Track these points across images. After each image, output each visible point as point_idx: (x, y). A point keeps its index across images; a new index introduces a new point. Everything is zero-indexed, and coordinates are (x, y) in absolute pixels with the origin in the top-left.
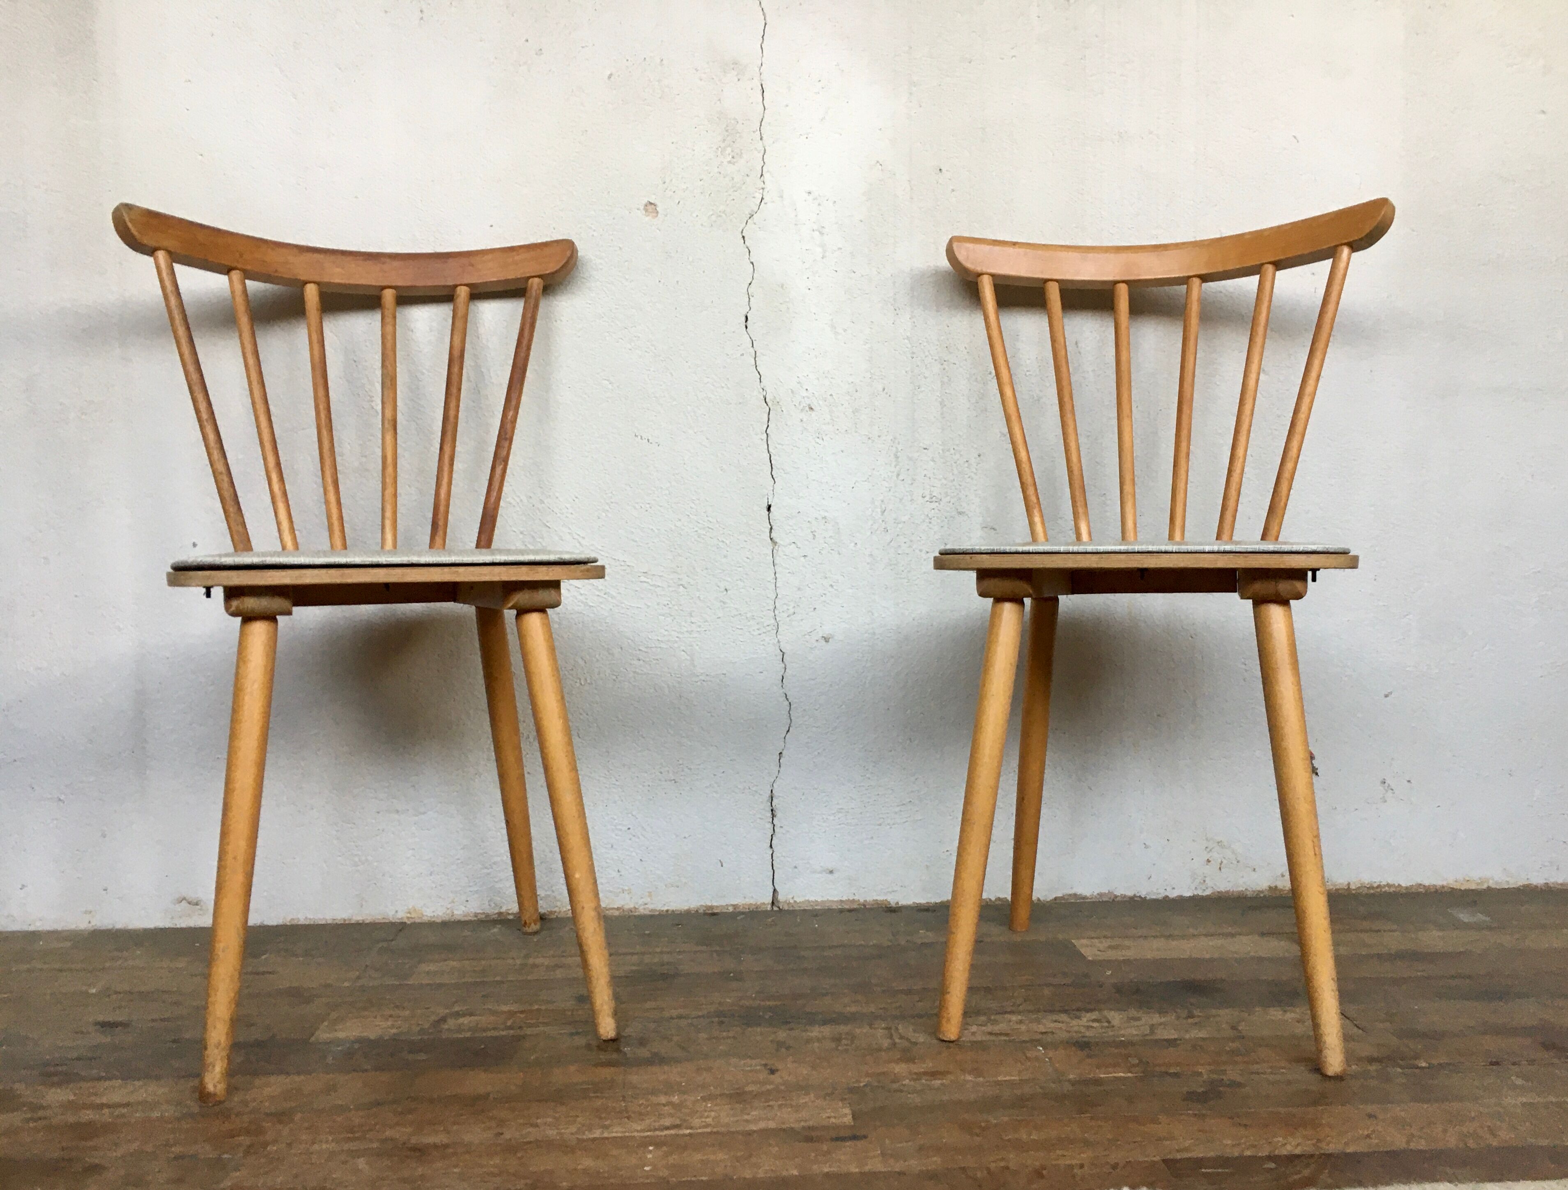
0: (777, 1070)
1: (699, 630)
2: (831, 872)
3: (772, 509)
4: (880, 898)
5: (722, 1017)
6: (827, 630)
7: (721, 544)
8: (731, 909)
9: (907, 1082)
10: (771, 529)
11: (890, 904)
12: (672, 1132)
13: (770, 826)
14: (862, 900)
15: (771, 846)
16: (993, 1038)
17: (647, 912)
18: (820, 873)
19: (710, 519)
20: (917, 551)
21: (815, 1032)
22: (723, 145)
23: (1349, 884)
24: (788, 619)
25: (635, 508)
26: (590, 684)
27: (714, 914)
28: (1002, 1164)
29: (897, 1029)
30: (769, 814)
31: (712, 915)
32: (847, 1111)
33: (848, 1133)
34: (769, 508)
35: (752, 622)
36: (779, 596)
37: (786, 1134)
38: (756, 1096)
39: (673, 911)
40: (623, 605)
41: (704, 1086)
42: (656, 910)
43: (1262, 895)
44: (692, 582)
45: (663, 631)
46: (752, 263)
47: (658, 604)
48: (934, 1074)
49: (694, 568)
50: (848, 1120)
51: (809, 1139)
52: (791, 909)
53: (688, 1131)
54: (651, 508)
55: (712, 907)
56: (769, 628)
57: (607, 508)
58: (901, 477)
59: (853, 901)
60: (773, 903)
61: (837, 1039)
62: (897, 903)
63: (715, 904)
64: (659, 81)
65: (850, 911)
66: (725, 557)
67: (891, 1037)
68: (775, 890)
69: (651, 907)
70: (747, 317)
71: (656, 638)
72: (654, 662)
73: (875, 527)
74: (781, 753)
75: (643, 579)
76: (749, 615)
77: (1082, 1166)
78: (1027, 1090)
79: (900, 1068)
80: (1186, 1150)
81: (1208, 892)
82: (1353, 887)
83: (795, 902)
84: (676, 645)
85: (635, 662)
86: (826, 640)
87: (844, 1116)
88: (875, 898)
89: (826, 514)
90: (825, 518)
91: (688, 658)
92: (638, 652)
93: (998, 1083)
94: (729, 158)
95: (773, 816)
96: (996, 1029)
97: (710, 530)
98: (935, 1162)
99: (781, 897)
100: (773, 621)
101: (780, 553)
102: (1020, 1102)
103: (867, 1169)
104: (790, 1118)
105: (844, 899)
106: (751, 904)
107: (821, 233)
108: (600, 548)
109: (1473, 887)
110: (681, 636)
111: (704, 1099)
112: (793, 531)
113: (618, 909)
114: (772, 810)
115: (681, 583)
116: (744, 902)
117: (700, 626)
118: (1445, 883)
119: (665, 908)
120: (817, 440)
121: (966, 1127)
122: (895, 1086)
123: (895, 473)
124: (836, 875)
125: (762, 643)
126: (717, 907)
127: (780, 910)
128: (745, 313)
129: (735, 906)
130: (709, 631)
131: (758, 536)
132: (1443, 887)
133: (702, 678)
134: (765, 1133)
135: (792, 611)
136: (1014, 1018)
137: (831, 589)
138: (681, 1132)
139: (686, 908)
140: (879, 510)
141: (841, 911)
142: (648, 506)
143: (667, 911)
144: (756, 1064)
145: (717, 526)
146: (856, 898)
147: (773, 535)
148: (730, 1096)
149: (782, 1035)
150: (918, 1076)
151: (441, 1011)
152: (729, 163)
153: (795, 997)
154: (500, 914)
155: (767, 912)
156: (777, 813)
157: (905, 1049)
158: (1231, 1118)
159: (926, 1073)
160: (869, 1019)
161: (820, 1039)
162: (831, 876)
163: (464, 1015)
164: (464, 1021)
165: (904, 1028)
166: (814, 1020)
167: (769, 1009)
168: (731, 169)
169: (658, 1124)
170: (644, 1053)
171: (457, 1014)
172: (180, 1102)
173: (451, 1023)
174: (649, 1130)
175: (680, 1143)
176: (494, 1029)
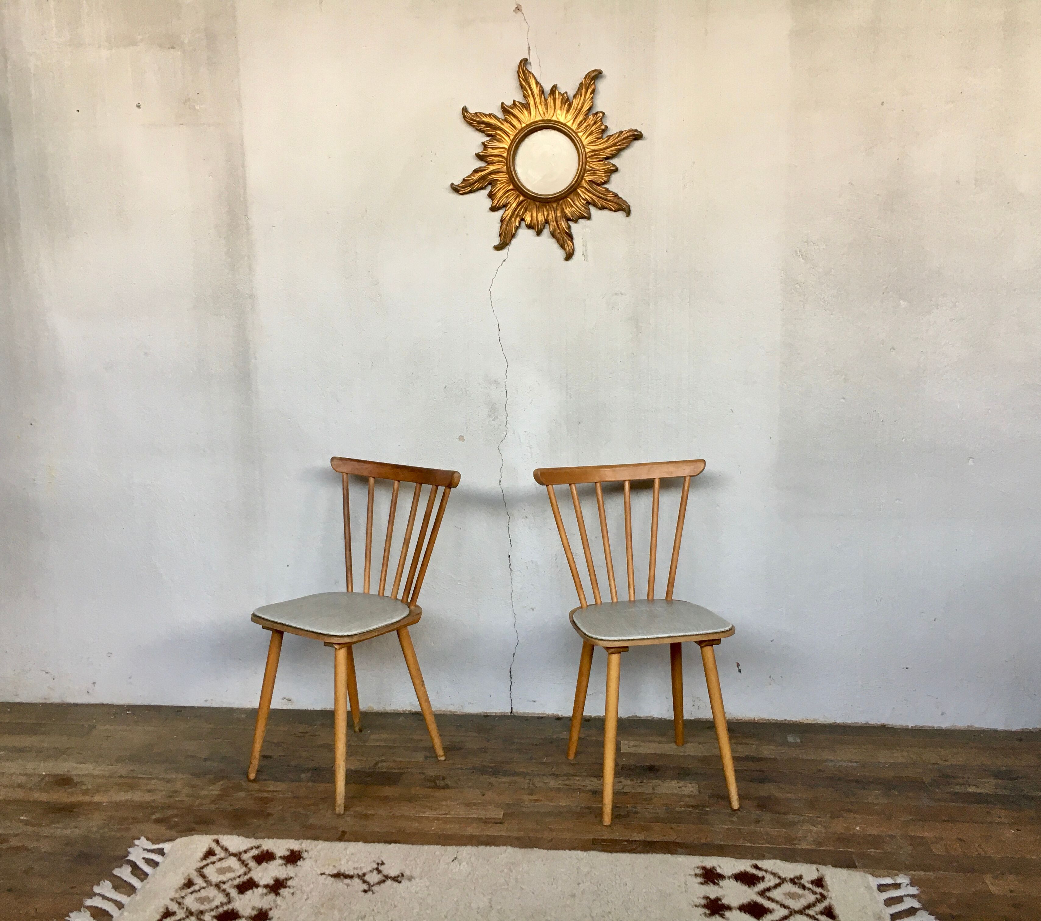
0: (485, 795)
2: (535, 702)
4: (555, 713)
5: (474, 770)
6: (533, 606)
7: (490, 570)
8: (494, 714)
9: (526, 803)
10: (510, 565)
11: (559, 715)
12: (444, 816)
13: (510, 682)
14: (547, 713)
15: (510, 690)
16: (565, 786)
17: (460, 714)
18: (530, 702)
19: (486, 560)
21: (504, 779)
22: (490, 413)
23: (754, 718)
24: (517, 601)
29: (533, 780)
30: (510, 677)
31: (486, 716)
32: (502, 813)
33: (499, 821)
34: (509, 556)
35: (503, 602)
36: (513, 592)
37: (479, 820)
38: (475, 804)
39: (471, 714)
40: (451, 592)
41: (459, 799)
42: (464, 713)
44: (479, 585)
45: (467, 603)
46: (502, 460)
47: (465, 592)
48: (536, 801)
49: (479, 580)
51: (486, 822)
52: (518, 715)
55: (486, 713)
56: (509, 604)
57: (444, 555)
59: (544, 714)
60: (511, 712)
61: (510, 783)
62: (562, 715)
63: (488, 711)
64: (465, 388)
65: (542, 718)
67: (529, 784)
68: (512, 708)
69: (462, 711)
70: (500, 482)
71: (464, 606)
73: (553, 564)
74: (514, 653)
76: (501, 599)
79: (526, 797)
81: (692, 718)
82: (756, 719)
83: (519, 713)
84: (472, 609)
86: (533, 609)
87: (500, 814)
88: (553, 713)
89: (532, 559)
90: (532, 561)
92: (457, 611)
94: (493, 419)
95: (511, 678)
96: (567, 782)
97: (486, 564)
99: (514, 710)
100: (511, 602)
101: (514, 575)
102: (560, 814)
103: (498, 834)
104: (482, 814)
105: (540, 713)
106: (502, 713)
107: (530, 448)
110: (474, 605)
111: (457, 804)
112: (519, 566)
113: (449, 711)
115: (474, 585)
116: (499, 712)
117: (481, 602)
118: (797, 720)
119: (468, 712)
120: (529, 529)
121: (537, 822)
122: (521, 804)
124: (537, 702)
125: (507, 610)
126: (489, 713)
127: (514, 716)
128: (499, 480)
129: (496, 713)
130: (485, 604)
131: (505, 568)
133: (482, 622)
134: (474, 819)
135: (518, 598)
136: (578, 778)
137: (534, 589)
138: (447, 816)
139: (476, 712)
141: (538, 717)
142: (461, 554)
143: (469, 714)
144: (478, 792)
145: (489, 562)
146: (545, 712)
147: (511, 567)
148: (466, 804)
149: (492, 780)
150: (531, 800)
151: (377, 759)
152: (493, 420)
153: (503, 763)
154: (403, 711)
155: (508, 716)
156: (513, 677)
157: (532, 789)
158: (625, 825)
159: (534, 800)
160: (524, 775)
161: (504, 783)
162: (535, 703)
163: (385, 762)
164: (384, 764)
165: (536, 780)
166: (505, 774)
167: (491, 767)
168: (493, 423)
169: (441, 813)
170: (442, 783)
171: (383, 761)
172: (292, 792)
173: (380, 765)
174: (437, 815)
175: (446, 821)
176: (395, 769)
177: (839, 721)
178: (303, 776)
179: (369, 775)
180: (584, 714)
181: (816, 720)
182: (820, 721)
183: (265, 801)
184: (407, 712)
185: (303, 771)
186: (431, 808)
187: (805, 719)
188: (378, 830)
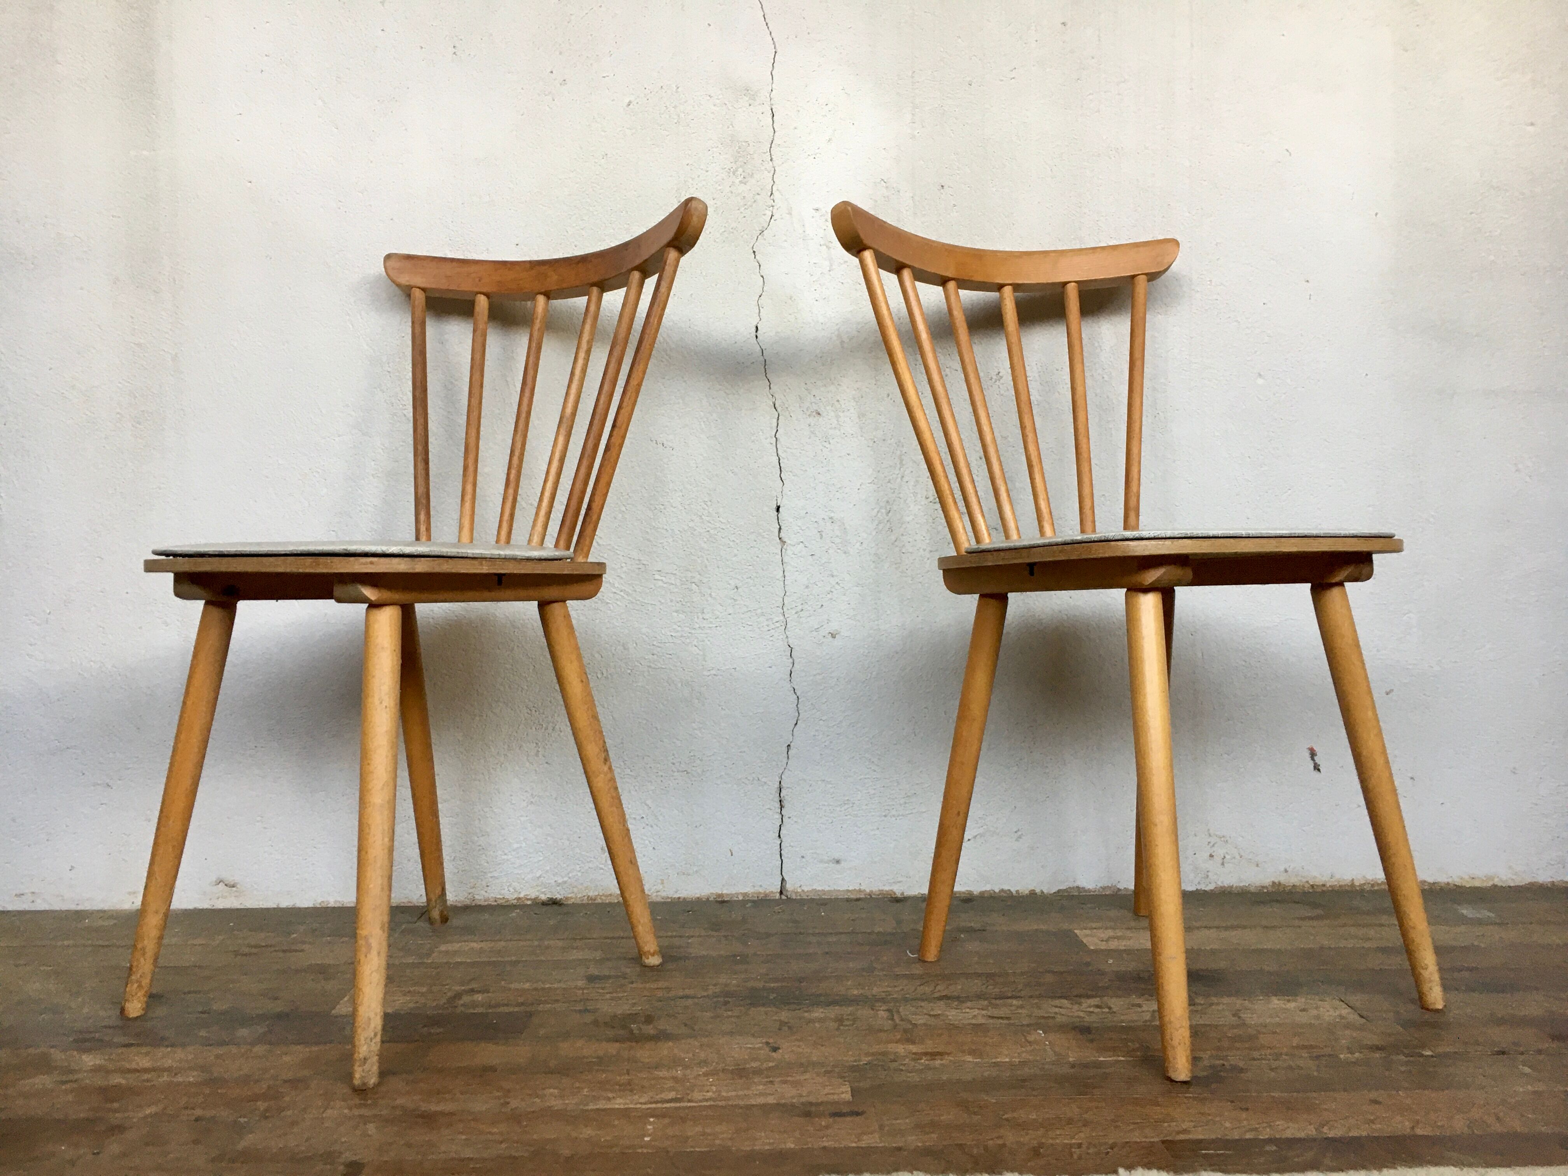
0: (779, 1048)
1: (711, 626)
2: (838, 862)
3: (780, 509)
4: (887, 888)
6: (834, 626)
7: (731, 543)
8: (741, 898)
9: (907, 1061)
10: (780, 529)
11: (895, 894)
12: (672, 1105)
13: (779, 816)
14: (868, 891)
15: (779, 836)
16: (993, 1021)
17: (659, 899)
18: (828, 862)
19: (721, 519)
20: (921, 550)
21: (818, 1013)
22: (735, 166)
23: (1353, 880)
24: (796, 616)
25: (650, 509)
26: (607, 678)
27: (723, 902)
28: (1000, 1142)
29: (898, 1012)
30: (778, 805)
31: (722, 902)
32: (847, 1088)
33: (846, 1110)
34: (778, 509)
35: (762, 619)
36: (787, 594)
37: (784, 1109)
38: (758, 1072)
39: (684, 898)
40: (638, 602)
41: (705, 1062)
42: (668, 898)
43: (1265, 891)
44: (705, 580)
45: (675, 627)
46: (762, 277)
47: (671, 601)
48: (933, 1055)
49: (706, 567)
50: (848, 1097)
51: (808, 1114)
52: (799, 897)
53: (689, 1104)
54: (665, 509)
55: (722, 896)
56: (778, 625)
57: (623, 509)
58: (905, 479)
59: (860, 891)
60: (781, 893)
61: (840, 1020)
62: (903, 894)
63: (725, 892)
64: (675, 107)
65: (858, 900)
66: (736, 555)
67: (892, 1019)
68: (783, 879)
69: (664, 894)
70: (757, 327)
71: (669, 634)
72: (668, 656)
73: (880, 527)
74: (789, 746)
75: (657, 577)
76: (759, 611)
77: (1080, 1146)
78: (1027, 1071)
79: (901, 1049)
80: (1185, 1131)
81: (1211, 887)
82: (1357, 883)
83: (803, 891)
84: (688, 641)
85: (651, 656)
86: (833, 636)
87: (844, 1093)
88: (881, 888)
89: (832, 515)
90: (831, 518)
91: (701, 653)
92: (652, 647)
93: (996, 1064)
94: (741, 179)
95: (782, 807)
96: (996, 1012)
97: (722, 531)
98: (932, 1139)
99: (789, 886)
100: (782, 618)
101: (789, 552)
102: (1019, 1082)
103: (863, 1144)
104: (789, 1094)
105: (850, 888)
106: (760, 893)
108: (616, 547)
109: (1477, 884)
110: (693, 632)
111: (706, 1074)
112: (801, 531)
114: (780, 801)
115: (693, 580)
116: (752, 891)
117: (711, 623)
118: (1450, 880)
119: (676, 896)
120: (825, 444)
121: (964, 1105)
122: (894, 1065)
123: (899, 476)
124: (843, 864)
125: (771, 639)
126: (727, 895)
127: (789, 899)
128: (755, 324)
129: (745, 895)
130: (720, 626)
131: (767, 536)
132: (1448, 884)
133: (713, 672)
134: (766, 1109)
135: (800, 607)
136: (1015, 1003)
137: (837, 587)
138: (681, 1105)
139: (698, 895)
140: (883, 511)
141: (848, 900)
142: (662, 507)
143: (679, 898)
144: (758, 1042)
145: (728, 526)
146: (862, 888)
147: (782, 535)
148: (732, 1072)
149: (784, 1015)
150: (917, 1056)
151: (457, 988)
152: (741, 182)
153: (801, 980)
154: (519, 899)
155: (775, 900)
156: (785, 803)
157: (905, 1031)
158: (1232, 1102)
159: (926, 1054)
160: (871, 1002)
161: (821, 1020)
162: (838, 866)
163: (479, 992)
164: (479, 997)
165: (906, 1011)
166: (818, 1001)
167: (773, 990)
168: (742, 188)
169: (658, 1097)
170: (650, 1030)
171: (472, 991)
172: (203, 1068)
173: (466, 999)
174: (651, 1103)
175: (678, 1117)
176: (507, 1005)
177: (1544, 877)
178: (243, 1032)
179: (435, 1021)
180: (955, 889)
181: (1492, 878)
182: (1501, 880)
183: (109, 1094)
184: (529, 902)
185: (246, 1021)
186: (628, 1088)
187: (1466, 877)
188: (468, 1153)
